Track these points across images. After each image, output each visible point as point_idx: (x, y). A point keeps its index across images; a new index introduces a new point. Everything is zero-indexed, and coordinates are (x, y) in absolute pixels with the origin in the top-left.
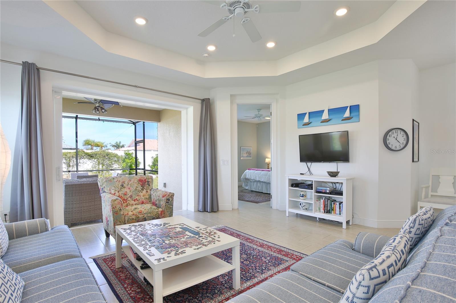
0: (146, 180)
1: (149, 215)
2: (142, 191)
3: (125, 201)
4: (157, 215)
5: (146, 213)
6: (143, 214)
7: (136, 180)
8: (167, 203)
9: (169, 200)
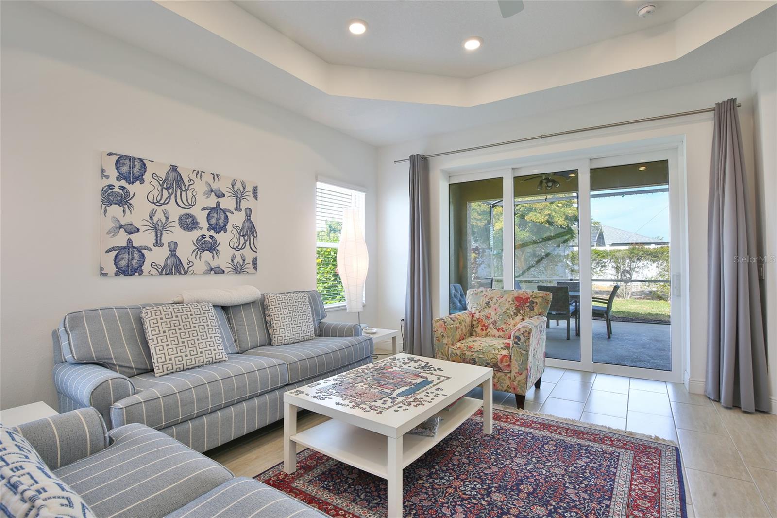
0: (529, 298)
1: (481, 356)
2: (513, 317)
3: (484, 328)
4: (494, 359)
5: (477, 351)
6: (472, 352)
7: (511, 297)
8: (516, 343)
9: (518, 338)
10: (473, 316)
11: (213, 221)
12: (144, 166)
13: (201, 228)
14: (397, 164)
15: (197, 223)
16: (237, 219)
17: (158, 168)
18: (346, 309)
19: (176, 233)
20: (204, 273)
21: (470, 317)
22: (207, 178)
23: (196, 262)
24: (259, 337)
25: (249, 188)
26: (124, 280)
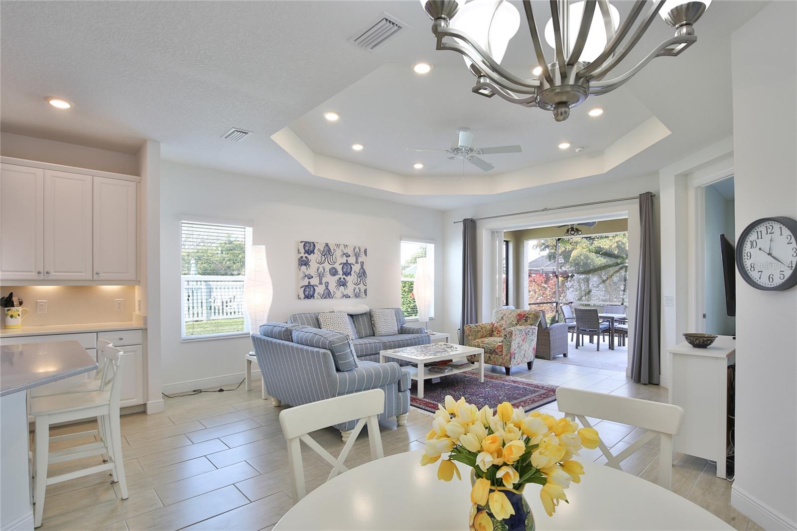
0: (526, 315)
1: (487, 346)
3: (499, 332)
4: (494, 348)
6: (483, 344)
7: (516, 314)
8: (505, 338)
9: (506, 336)
10: (493, 326)
11: (345, 270)
12: (314, 245)
13: (339, 274)
14: (456, 224)
15: (337, 272)
16: (356, 268)
17: (320, 247)
18: (418, 321)
19: (328, 278)
20: (341, 298)
21: (491, 326)
22: (342, 247)
23: (337, 292)
24: (368, 332)
25: (362, 250)
26: (307, 301)
